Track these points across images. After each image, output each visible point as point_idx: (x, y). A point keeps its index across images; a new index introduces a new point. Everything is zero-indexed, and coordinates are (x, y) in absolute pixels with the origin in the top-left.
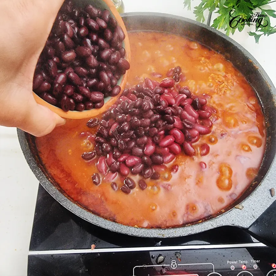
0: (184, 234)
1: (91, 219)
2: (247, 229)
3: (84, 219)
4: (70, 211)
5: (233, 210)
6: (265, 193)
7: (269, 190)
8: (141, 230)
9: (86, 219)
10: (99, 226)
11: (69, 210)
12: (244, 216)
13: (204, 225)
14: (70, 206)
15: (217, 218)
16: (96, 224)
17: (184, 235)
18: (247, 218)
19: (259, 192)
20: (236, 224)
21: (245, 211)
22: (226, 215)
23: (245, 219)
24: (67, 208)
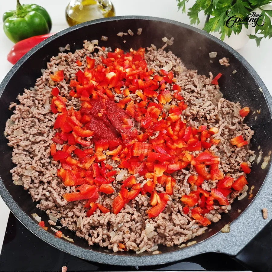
0: (161, 262)
1: (58, 245)
2: (234, 256)
3: (52, 245)
4: (37, 236)
5: (218, 235)
6: (256, 215)
7: (260, 211)
8: (113, 258)
9: (53, 245)
10: (67, 252)
11: (35, 234)
12: (231, 242)
13: (185, 252)
14: (36, 230)
15: (200, 243)
16: (64, 250)
17: (161, 264)
18: (234, 244)
19: (249, 214)
20: (222, 250)
21: (233, 236)
22: (210, 240)
23: (232, 244)
24: (33, 233)
